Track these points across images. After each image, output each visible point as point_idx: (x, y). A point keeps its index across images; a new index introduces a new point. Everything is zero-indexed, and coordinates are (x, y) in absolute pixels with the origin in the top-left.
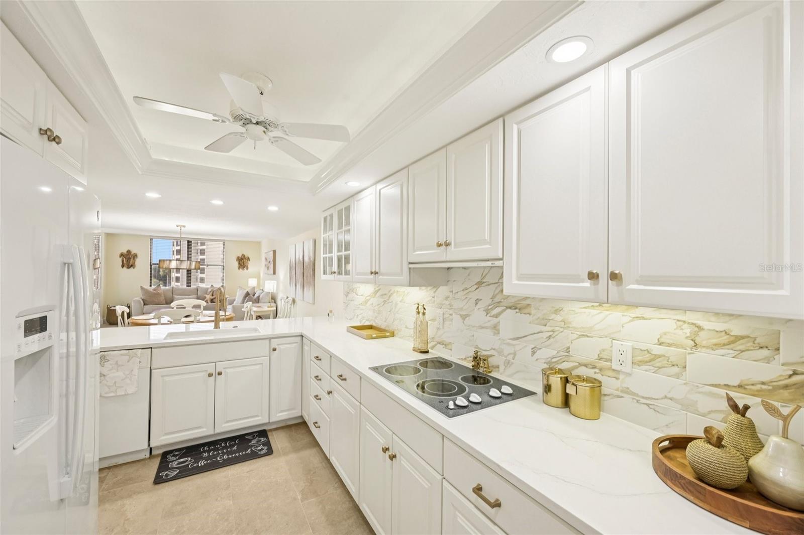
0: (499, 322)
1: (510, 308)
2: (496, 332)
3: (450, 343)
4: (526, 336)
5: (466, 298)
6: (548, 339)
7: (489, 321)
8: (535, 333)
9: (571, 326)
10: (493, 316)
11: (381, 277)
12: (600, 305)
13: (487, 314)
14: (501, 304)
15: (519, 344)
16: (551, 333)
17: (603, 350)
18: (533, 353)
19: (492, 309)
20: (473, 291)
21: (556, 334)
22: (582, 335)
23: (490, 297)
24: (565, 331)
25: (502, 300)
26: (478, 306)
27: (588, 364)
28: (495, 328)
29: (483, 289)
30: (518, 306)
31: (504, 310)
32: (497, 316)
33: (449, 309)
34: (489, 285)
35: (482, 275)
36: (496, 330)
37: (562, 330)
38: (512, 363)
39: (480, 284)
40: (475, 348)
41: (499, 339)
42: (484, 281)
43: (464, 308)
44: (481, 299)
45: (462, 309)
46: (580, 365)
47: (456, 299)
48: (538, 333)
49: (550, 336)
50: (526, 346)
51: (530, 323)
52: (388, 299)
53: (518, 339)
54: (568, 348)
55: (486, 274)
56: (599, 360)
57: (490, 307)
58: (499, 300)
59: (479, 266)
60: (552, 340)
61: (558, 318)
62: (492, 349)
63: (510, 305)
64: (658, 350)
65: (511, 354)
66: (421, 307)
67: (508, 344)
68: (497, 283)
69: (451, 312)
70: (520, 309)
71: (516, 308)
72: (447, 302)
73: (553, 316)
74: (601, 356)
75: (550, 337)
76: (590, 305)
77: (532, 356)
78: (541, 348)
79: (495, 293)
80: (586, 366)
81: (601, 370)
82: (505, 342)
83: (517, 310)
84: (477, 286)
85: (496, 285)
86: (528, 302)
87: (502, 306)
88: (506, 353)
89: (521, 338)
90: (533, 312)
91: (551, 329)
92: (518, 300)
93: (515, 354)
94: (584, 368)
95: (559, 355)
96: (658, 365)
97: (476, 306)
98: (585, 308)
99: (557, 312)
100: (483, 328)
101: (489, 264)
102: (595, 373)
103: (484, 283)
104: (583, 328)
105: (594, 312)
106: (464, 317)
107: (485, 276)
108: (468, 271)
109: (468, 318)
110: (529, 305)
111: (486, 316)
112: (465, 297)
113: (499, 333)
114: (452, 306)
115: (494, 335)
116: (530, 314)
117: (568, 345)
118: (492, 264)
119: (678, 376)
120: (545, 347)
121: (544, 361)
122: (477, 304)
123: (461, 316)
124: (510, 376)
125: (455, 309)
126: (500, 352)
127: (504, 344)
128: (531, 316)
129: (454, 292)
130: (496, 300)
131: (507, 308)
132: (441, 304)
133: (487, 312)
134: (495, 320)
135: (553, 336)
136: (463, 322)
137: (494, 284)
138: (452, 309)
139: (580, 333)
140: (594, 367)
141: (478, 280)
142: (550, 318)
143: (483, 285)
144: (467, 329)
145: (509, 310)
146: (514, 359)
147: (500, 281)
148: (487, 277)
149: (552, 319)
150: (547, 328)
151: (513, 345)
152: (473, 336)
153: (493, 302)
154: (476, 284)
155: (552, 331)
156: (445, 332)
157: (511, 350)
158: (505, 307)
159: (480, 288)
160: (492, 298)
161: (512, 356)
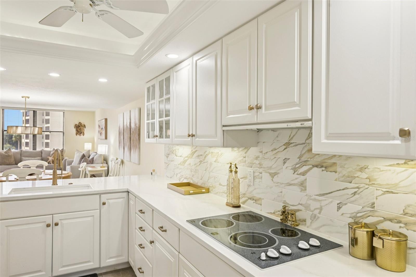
0: (306, 179)
1: (317, 166)
2: (303, 188)
3: (260, 198)
4: (332, 192)
5: (275, 157)
6: (353, 195)
7: (296, 179)
8: (340, 190)
9: (376, 183)
10: (300, 174)
11: (197, 139)
12: (405, 163)
13: (295, 172)
14: (308, 163)
15: (325, 200)
16: (356, 190)
17: (409, 206)
18: (339, 208)
19: (299, 168)
20: (282, 151)
21: (361, 190)
22: (387, 191)
23: (298, 157)
24: (370, 187)
25: (309, 159)
26: (286, 165)
27: (393, 219)
28: (303, 185)
30: (324, 165)
31: (311, 169)
32: (304, 174)
33: (259, 168)
34: (296, 145)
35: (290, 137)
36: (303, 187)
37: (367, 186)
38: (318, 217)
39: (288, 145)
40: (283, 203)
41: (306, 195)
42: (292, 142)
43: (273, 167)
44: (289, 159)
45: (271, 168)
46: (385, 219)
47: (265, 159)
48: (343, 189)
49: (356, 192)
50: (332, 202)
51: (336, 180)
52: (204, 160)
53: (324, 195)
54: (373, 204)
55: (294, 136)
56: (404, 215)
57: (297, 166)
58: (306, 159)
59: (289, 126)
60: (357, 196)
61: (364, 175)
62: (299, 204)
63: (317, 163)
65: (317, 209)
66: (233, 166)
67: (315, 200)
68: (304, 144)
69: (261, 170)
70: (326, 168)
71: (322, 167)
72: (257, 162)
73: (358, 174)
74: (406, 211)
75: (355, 193)
76: (395, 163)
77: (338, 211)
78: (346, 204)
80: (391, 220)
81: (406, 224)
82: (312, 198)
83: (324, 169)
84: (284, 147)
85: (304, 145)
86: (333, 161)
87: (308, 165)
88: (312, 208)
89: (327, 194)
90: (339, 169)
91: (357, 185)
92: (324, 159)
93: (321, 209)
94: (388, 223)
95: (364, 209)
97: (284, 165)
98: (390, 165)
99: (362, 169)
100: (291, 185)
101: (298, 125)
102: (400, 227)
103: (291, 143)
104: (388, 185)
105: (398, 169)
106: (273, 175)
107: (292, 138)
108: (276, 133)
109: (276, 176)
110: (335, 163)
111: (294, 174)
113: (306, 190)
114: (262, 165)
115: (301, 192)
116: (336, 172)
117: (372, 201)
118: (301, 124)
120: (351, 202)
121: (349, 215)
122: (285, 163)
123: (270, 174)
124: (316, 229)
125: (264, 168)
126: (307, 207)
127: (311, 199)
128: (337, 173)
129: (263, 152)
130: (303, 159)
131: (314, 166)
132: (251, 163)
133: (295, 170)
134: (302, 178)
135: (358, 192)
136: (272, 180)
137: (302, 144)
138: (262, 167)
139: (385, 190)
140: (399, 222)
141: (286, 141)
143: (291, 145)
144: (276, 186)
145: (315, 169)
146: (320, 213)
147: (307, 142)
148: (294, 138)
149: (357, 177)
150: (352, 185)
151: (319, 201)
152: (281, 192)
153: (301, 161)
154: (284, 145)
155: (358, 188)
156: (255, 189)
157: (318, 205)
158: (312, 166)
159: (288, 148)
160: (300, 158)
161: (318, 211)
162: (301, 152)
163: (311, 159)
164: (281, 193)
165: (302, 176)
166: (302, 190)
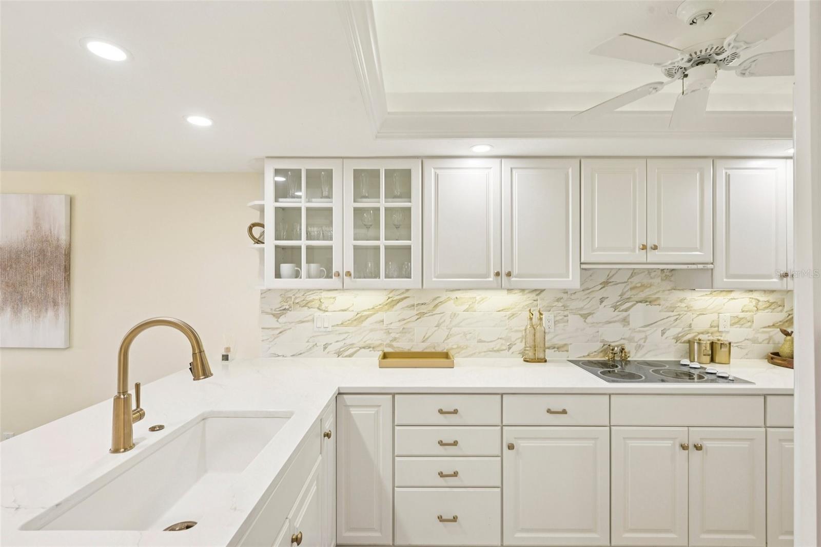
0: (629, 315)
1: (640, 302)
2: (626, 324)
3: (566, 344)
4: (656, 322)
5: (588, 297)
7: (618, 316)
8: (663, 319)
9: (692, 309)
10: (622, 311)
12: (711, 294)
14: (631, 300)
15: (650, 329)
16: (677, 317)
17: (713, 321)
18: (663, 333)
19: (621, 305)
20: (598, 291)
21: (681, 316)
22: (700, 314)
23: (619, 295)
24: (688, 313)
25: (632, 296)
26: (604, 304)
28: (625, 321)
29: (609, 288)
30: (649, 300)
31: (635, 304)
32: (626, 310)
33: (564, 311)
34: (616, 284)
35: (608, 276)
36: (626, 322)
37: (685, 313)
38: (643, 346)
39: (605, 284)
40: (601, 342)
41: (630, 329)
42: (611, 280)
43: (586, 307)
44: (608, 298)
45: (582, 309)
46: (699, 334)
47: (573, 300)
48: (667, 318)
49: (677, 318)
50: (656, 330)
51: (660, 311)
53: (649, 325)
54: (691, 324)
55: (613, 275)
56: (711, 328)
57: (618, 303)
58: (629, 297)
60: (678, 321)
61: (683, 305)
62: (622, 339)
63: (640, 300)
64: (742, 315)
65: (642, 339)
67: (640, 331)
68: (627, 282)
69: (566, 313)
70: (650, 302)
71: (646, 302)
72: (560, 304)
73: (679, 304)
74: (712, 325)
75: (676, 320)
77: (662, 336)
78: (669, 329)
79: (625, 290)
81: (712, 333)
82: (637, 330)
83: (648, 303)
84: (601, 286)
85: (625, 284)
86: (657, 296)
88: (636, 339)
89: (652, 324)
90: (662, 302)
91: (678, 313)
92: (648, 295)
93: (646, 338)
94: (701, 335)
95: (684, 330)
96: (742, 323)
97: (600, 304)
98: (702, 296)
99: (682, 301)
100: (610, 322)
101: (700, 266)
102: (709, 336)
103: (610, 282)
104: (700, 309)
105: (707, 298)
106: (585, 317)
107: (611, 277)
108: (591, 272)
109: (592, 316)
110: (658, 298)
111: (614, 311)
112: (586, 297)
113: (629, 324)
114: (568, 306)
115: (623, 327)
116: (659, 305)
117: (690, 323)
118: (704, 267)
119: (750, 327)
120: (674, 327)
121: (672, 338)
122: (601, 302)
123: (581, 315)
125: (572, 310)
126: (630, 340)
128: (661, 306)
129: (569, 293)
130: (625, 296)
131: (637, 302)
132: (548, 307)
133: (615, 308)
134: (625, 314)
135: (679, 318)
136: (585, 321)
137: (623, 283)
138: (567, 310)
139: (698, 313)
140: (708, 333)
141: (603, 280)
142: (677, 306)
143: (610, 284)
144: (590, 327)
145: (640, 304)
146: (645, 342)
147: (629, 280)
148: (613, 277)
149: (678, 307)
150: (674, 313)
151: (644, 331)
152: (598, 332)
153: (622, 299)
154: (600, 284)
155: (679, 315)
156: (557, 335)
157: (643, 335)
158: (635, 302)
159: (606, 287)
160: (621, 295)
161: (643, 340)
162: (623, 290)
163: (635, 295)
164: (597, 334)
165: (624, 313)
166: (624, 326)
